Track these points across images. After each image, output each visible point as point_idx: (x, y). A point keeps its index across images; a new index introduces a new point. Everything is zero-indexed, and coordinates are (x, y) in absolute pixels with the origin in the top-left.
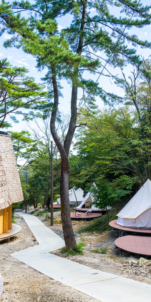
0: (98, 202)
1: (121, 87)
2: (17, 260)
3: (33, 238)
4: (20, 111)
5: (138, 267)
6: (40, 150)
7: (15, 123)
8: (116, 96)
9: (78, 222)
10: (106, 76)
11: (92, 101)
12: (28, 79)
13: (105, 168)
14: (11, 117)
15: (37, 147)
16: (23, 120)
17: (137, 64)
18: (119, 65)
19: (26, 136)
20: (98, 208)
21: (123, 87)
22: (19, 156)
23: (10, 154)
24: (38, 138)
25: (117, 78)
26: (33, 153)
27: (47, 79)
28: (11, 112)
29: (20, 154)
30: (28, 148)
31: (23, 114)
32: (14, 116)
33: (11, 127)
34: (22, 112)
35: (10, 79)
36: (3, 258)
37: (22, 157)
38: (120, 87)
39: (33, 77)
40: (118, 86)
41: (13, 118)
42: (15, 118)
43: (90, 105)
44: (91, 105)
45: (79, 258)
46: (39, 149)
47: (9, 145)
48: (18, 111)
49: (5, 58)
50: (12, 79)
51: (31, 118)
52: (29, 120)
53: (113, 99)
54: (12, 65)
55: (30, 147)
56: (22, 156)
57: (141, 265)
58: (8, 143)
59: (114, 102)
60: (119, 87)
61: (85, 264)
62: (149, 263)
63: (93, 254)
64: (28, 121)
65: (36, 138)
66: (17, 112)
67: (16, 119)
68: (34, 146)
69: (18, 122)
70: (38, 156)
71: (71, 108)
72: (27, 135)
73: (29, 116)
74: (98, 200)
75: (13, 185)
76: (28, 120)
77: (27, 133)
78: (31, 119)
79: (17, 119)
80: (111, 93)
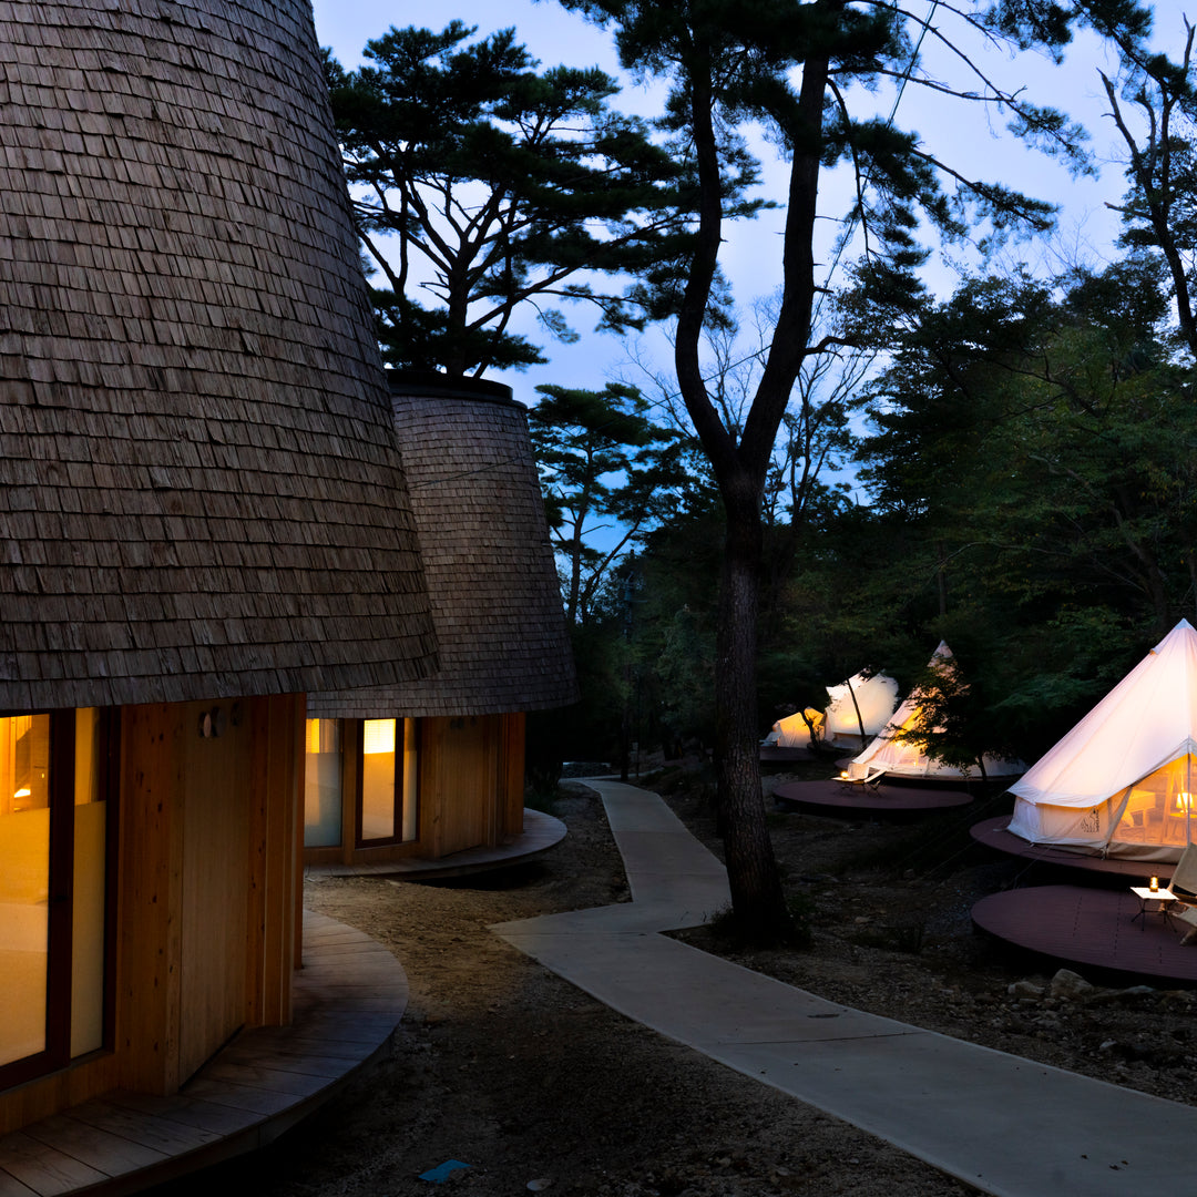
0: (937, 730)
1: (1045, 149)
2: (510, 946)
3: (617, 880)
4: (581, 284)
5: (1040, 1008)
6: (696, 480)
7: (559, 343)
8: (1020, 199)
9: (847, 826)
10: (963, 96)
11: (904, 228)
12: (621, 127)
13: (988, 568)
14: (542, 316)
15: (682, 462)
16: (597, 330)
17: (1122, 28)
18: (1044, 40)
19: (627, 408)
20: (937, 760)
21: (1053, 151)
22: (592, 510)
23: (520, 486)
24: (681, 420)
25: (1024, 106)
26: (658, 492)
27: (683, 123)
28: (538, 288)
29: (599, 498)
30: (636, 467)
31: (599, 301)
32: (554, 309)
33: (544, 361)
34: (591, 287)
35: (536, 130)
36: (454, 936)
37: (607, 512)
38: (1038, 152)
39: (640, 115)
40: (1030, 146)
41: (554, 321)
42: (561, 322)
43: (889, 244)
44: (897, 247)
45: (784, 961)
46: (691, 472)
47: (512, 445)
48: (574, 284)
49: (504, 26)
50: (543, 128)
51: (636, 317)
52: (631, 331)
53: (1002, 216)
54: (539, 62)
55: (646, 464)
56: (605, 508)
57: (1053, 1001)
58: (510, 437)
59: (1007, 228)
60: (1036, 153)
61: (804, 983)
62: (1094, 997)
63: (857, 949)
64: (621, 332)
65: (674, 421)
66: (571, 288)
67: (564, 326)
68: (669, 457)
69: (575, 338)
70: (685, 506)
71: (787, 262)
72: (634, 403)
73: (626, 309)
74: (935, 722)
75: (526, 628)
76: (624, 327)
77: (633, 393)
78: (639, 325)
79: (570, 323)
80: (990, 181)
